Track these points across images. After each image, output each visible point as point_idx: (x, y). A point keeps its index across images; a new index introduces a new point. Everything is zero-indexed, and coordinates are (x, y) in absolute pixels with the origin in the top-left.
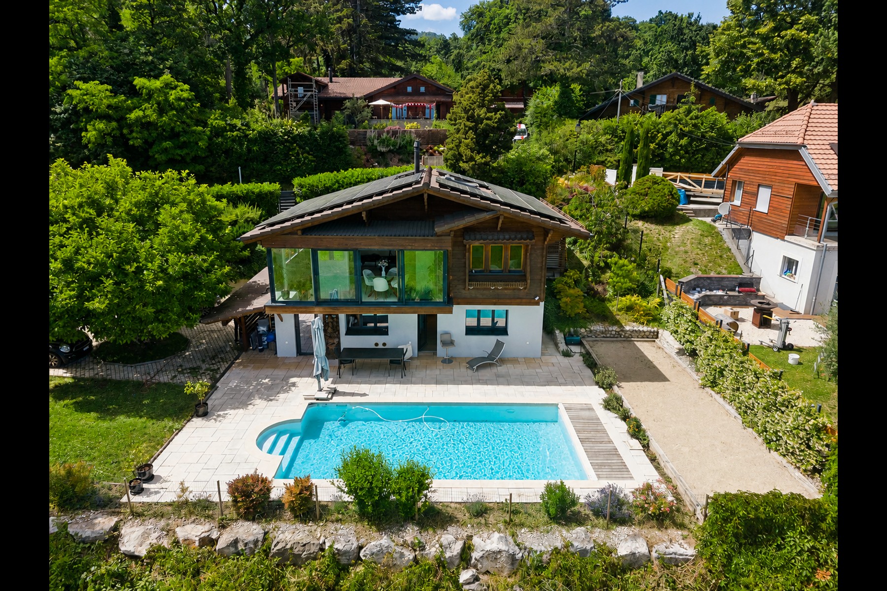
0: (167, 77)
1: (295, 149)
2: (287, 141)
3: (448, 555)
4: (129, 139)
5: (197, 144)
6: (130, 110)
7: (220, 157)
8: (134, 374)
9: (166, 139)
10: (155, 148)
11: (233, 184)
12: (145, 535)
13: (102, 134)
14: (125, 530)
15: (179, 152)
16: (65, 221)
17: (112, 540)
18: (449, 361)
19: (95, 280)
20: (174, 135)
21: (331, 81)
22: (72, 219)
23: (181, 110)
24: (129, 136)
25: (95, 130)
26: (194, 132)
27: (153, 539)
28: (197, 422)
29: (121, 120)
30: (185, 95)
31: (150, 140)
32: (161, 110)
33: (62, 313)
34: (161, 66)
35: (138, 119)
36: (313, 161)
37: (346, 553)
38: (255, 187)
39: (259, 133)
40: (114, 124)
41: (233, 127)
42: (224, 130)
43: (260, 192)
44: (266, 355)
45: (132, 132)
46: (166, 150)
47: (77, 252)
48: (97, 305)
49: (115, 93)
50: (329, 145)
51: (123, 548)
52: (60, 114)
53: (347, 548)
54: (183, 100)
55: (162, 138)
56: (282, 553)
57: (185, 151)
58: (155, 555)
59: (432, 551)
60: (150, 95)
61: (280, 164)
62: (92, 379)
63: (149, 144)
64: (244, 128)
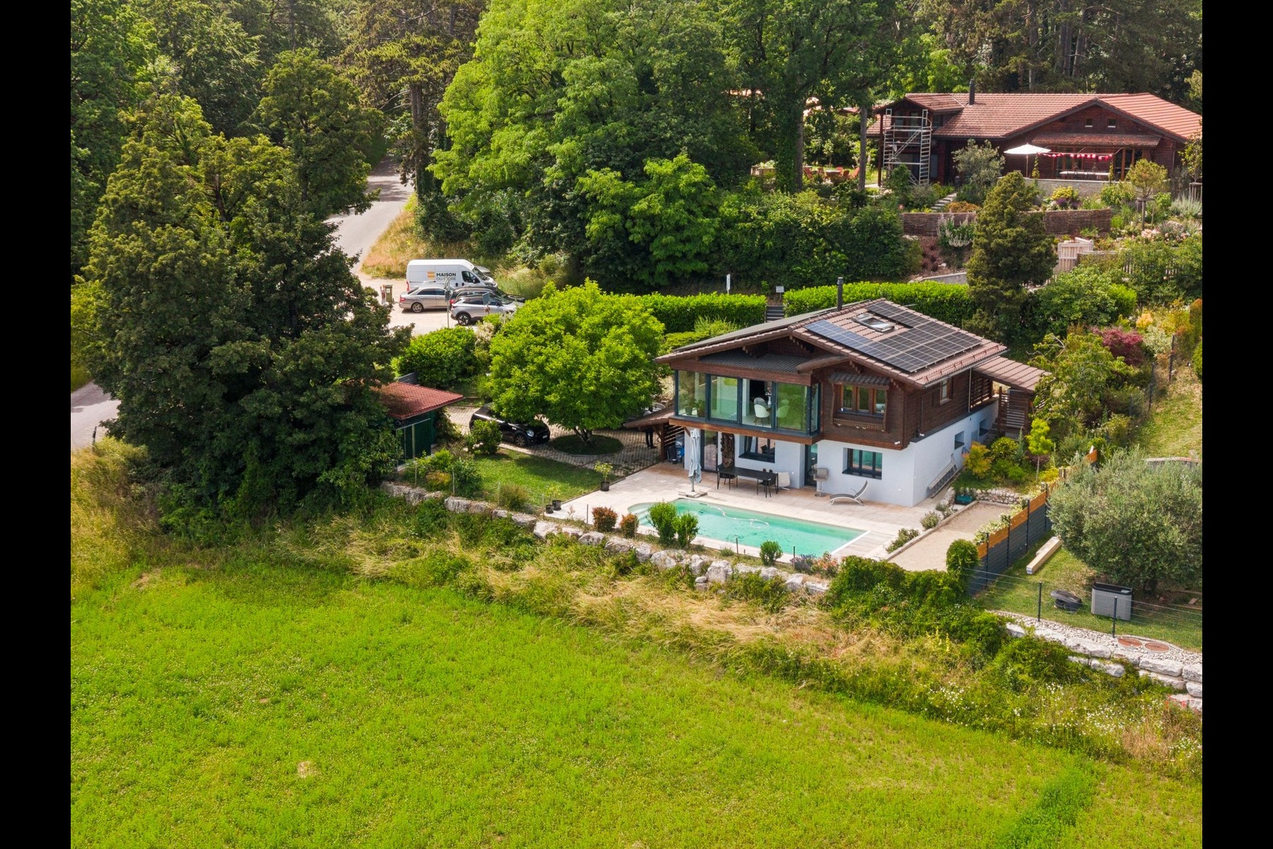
0: (682, 158)
1: (820, 244)
2: (811, 234)
3: (693, 565)
4: (630, 234)
5: (701, 238)
6: (636, 199)
7: (727, 253)
8: (571, 460)
9: (667, 233)
10: (656, 243)
11: (719, 294)
12: (547, 528)
13: (605, 228)
14: (538, 524)
15: (680, 247)
16: (544, 333)
17: (532, 526)
18: (824, 495)
19: (554, 380)
20: (678, 228)
21: (972, 101)
22: (549, 332)
23: (692, 198)
24: (632, 230)
25: (598, 223)
26: (701, 224)
27: (550, 530)
28: (600, 492)
29: (624, 213)
30: (698, 179)
31: (652, 234)
32: (669, 198)
33: (531, 401)
34: (679, 143)
35: (642, 212)
36: (845, 261)
37: (642, 555)
38: (740, 299)
39: (776, 223)
40: (618, 217)
41: (747, 217)
42: (737, 220)
43: (742, 306)
44: (676, 467)
45: (634, 225)
46: (665, 246)
47: (547, 361)
48: (552, 398)
49: (624, 179)
50: (869, 239)
51: (535, 531)
52: (570, 200)
53: (643, 552)
54: (695, 184)
55: (664, 231)
56: (610, 548)
57: (688, 247)
58: (550, 536)
59: (685, 562)
60: (661, 179)
61: (800, 263)
62: (543, 458)
63: (650, 239)
64: (760, 217)
